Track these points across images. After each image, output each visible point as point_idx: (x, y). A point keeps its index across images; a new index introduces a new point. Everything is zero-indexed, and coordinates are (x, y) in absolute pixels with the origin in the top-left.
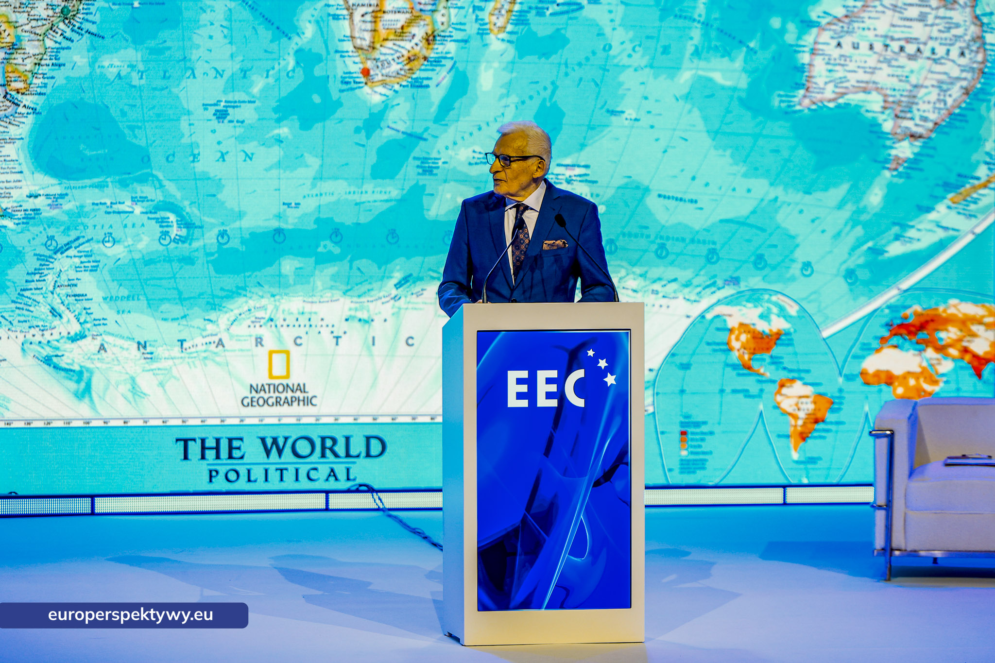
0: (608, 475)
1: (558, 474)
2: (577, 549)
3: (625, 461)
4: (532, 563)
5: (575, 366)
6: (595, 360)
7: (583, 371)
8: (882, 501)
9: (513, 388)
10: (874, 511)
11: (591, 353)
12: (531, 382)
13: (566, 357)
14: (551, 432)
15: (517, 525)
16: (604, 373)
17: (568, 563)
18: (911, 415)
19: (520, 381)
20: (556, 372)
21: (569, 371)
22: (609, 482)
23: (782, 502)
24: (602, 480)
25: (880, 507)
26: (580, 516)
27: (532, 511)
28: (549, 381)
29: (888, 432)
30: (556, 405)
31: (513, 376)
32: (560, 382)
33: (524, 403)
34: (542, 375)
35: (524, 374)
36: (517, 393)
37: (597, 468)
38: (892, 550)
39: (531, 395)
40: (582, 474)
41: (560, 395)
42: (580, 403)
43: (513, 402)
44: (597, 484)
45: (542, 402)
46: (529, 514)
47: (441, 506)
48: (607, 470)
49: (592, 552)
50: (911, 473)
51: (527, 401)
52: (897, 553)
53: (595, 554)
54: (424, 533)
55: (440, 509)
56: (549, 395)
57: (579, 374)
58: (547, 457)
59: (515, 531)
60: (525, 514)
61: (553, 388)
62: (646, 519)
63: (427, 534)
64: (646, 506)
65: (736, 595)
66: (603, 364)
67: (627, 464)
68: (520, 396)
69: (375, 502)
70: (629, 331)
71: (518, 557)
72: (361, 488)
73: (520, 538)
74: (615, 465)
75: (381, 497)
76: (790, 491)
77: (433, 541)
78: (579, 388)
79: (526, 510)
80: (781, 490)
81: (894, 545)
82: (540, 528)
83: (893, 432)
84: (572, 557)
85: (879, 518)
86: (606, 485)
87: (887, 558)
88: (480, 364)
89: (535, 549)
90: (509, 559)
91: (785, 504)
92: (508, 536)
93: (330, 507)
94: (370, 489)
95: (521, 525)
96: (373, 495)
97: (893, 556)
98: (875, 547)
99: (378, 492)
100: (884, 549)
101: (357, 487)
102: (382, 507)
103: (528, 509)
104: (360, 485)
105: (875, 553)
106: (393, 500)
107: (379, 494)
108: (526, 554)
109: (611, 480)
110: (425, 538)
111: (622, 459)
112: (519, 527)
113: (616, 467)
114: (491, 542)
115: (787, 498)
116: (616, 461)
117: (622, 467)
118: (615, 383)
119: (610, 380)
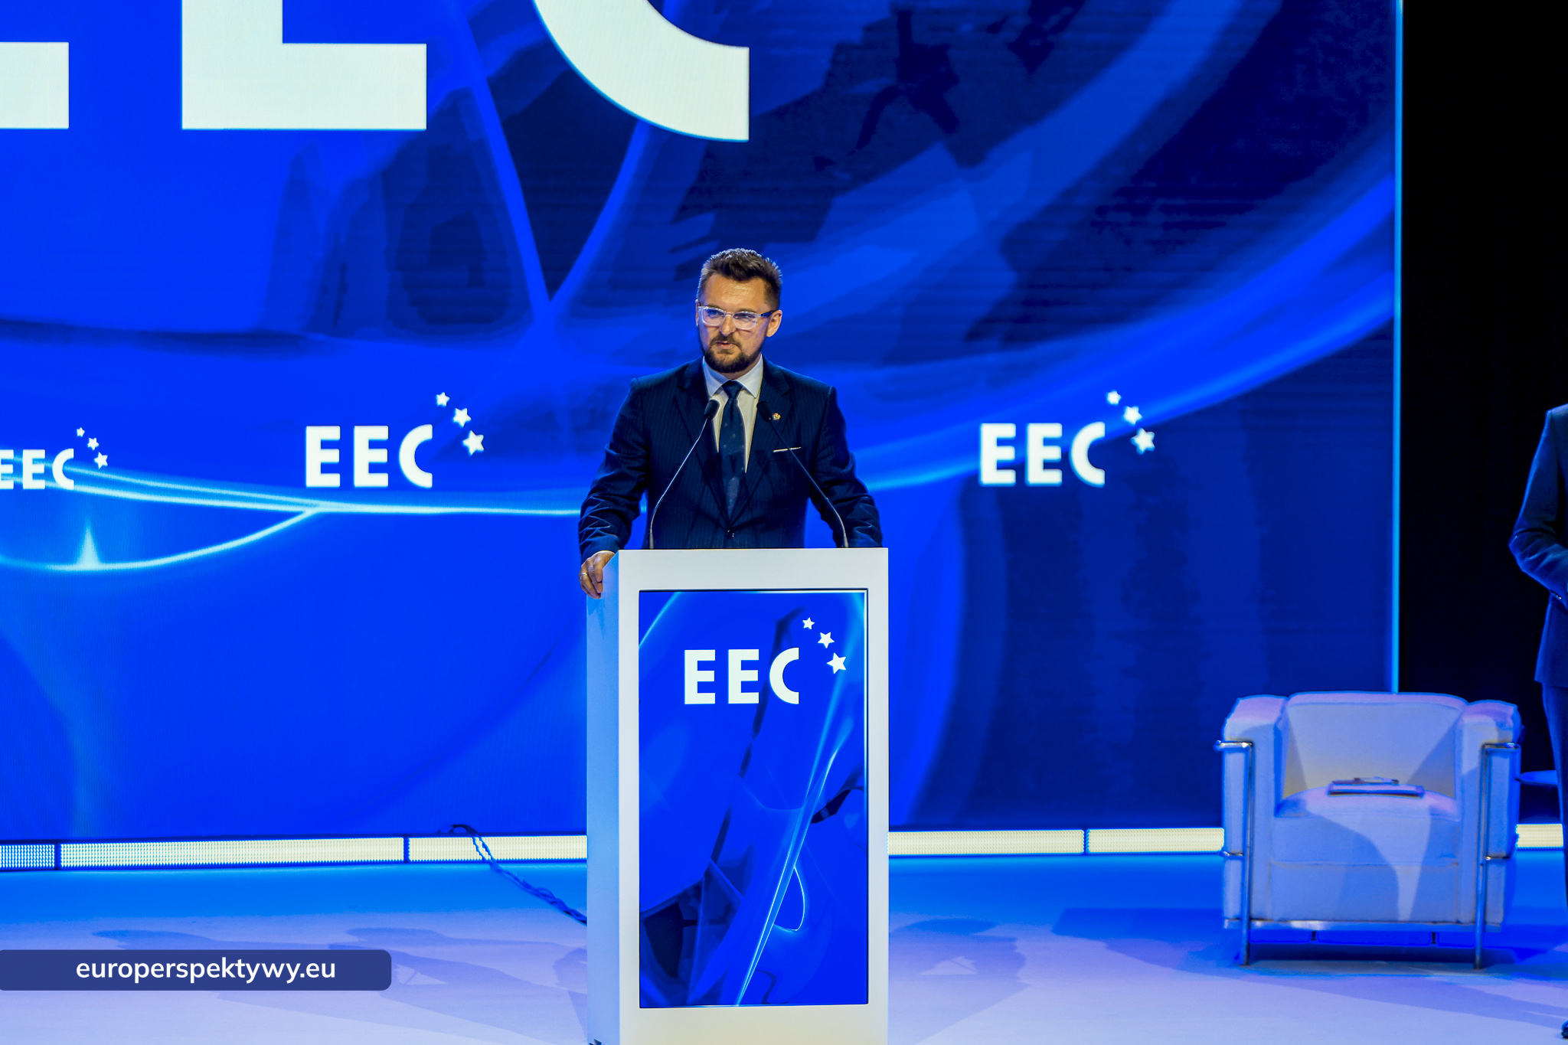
0: (833, 806)
1: (759, 804)
2: (788, 917)
3: (858, 784)
4: (720, 937)
5: (784, 643)
6: (814, 634)
7: (796, 650)
8: (1237, 847)
9: (693, 676)
10: (1225, 861)
11: (808, 624)
12: (720, 666)
13: (771, 628)
14: (749, 742)
15: (698, 880)
16: (828, 654)
17: (774, 936)
18: (1280, 719)
19: (703, 666)
20: (757, 651)
21: (777, 651)
22: (834, 816)
23: (1081, 850)
24: (825, 813)
25: (1233, 856)
26: (791, 867)
27: (720, 858)
28: (746, 665)
29: (1245, 745)
31: (692, 657)
32: (763, 666)
33: (709, 698)
34: (736, 657)
37: (818, 793)
38: (1251, 919)
39: (719, 686)
40: (796, 804)
41: (762, 686)
42: (791, 697)
43: (693, 697)
44: (817, 818)
45: (736, 696)
46: (716, 862)
47: (584, 856)
48: (832, 797)
49: (809, 920)
50: (1280, 807)
51: (713, 695)
52: (1259, 923)
53: (814, 923)
54: (552, 896)
55: (583, 861)
56: (746, 687)
57: (791, 654)
58: (744, 777)
59: (697, 889)
60: (710, 863)
61: (753, 676)
62: (891, 875)
63: (557, 896)
64: (891, 857)
66: (826, 640)
67: (862, 789)
68: (703, 687)
69: (477, 850)
70: (865, 591)
71: (699, 928)
72: (456, 830)
73: (702, 900)
74: (844, 790)
75: (487, 844)
76: (1094, 834)
77: (566, 907)
78: (791, 676)
79: (712, 858)
80: (1080, 833)
81: (1254, 912)
82: (733, 884)
83: (1252, 745)
84: (780, 928)
85: (1233, 872)
86: (829, 821)
87: (1245, 931)
88: (644, 639)
89: (724, 915)
90: (686, 930)
91: (1086, 854)
92: (684, 896)
93: (412, 858)
94: (470, 832)
95: (704, 880)
96: (474, 841)
97: (1252, 928)
98: (1225, 915)
99: (480, 835)
100: (1239, 918)
101: (451, 828)
102: (487, 857)
103: (715, 856)
104: (455, 826)
105: (1226, 924)
106: (505, 848)
107: (483, 838)
108: (712, 922)
109: (838, 812)
110: (551, 903)
111: (854, 782)
112: (701, 883)
113: (847, 792)
114: (658, 906)
115: (1089, 845)
116: (846, 784)
117: (852, 791)
118: (845, 669)
119: (837, 663)
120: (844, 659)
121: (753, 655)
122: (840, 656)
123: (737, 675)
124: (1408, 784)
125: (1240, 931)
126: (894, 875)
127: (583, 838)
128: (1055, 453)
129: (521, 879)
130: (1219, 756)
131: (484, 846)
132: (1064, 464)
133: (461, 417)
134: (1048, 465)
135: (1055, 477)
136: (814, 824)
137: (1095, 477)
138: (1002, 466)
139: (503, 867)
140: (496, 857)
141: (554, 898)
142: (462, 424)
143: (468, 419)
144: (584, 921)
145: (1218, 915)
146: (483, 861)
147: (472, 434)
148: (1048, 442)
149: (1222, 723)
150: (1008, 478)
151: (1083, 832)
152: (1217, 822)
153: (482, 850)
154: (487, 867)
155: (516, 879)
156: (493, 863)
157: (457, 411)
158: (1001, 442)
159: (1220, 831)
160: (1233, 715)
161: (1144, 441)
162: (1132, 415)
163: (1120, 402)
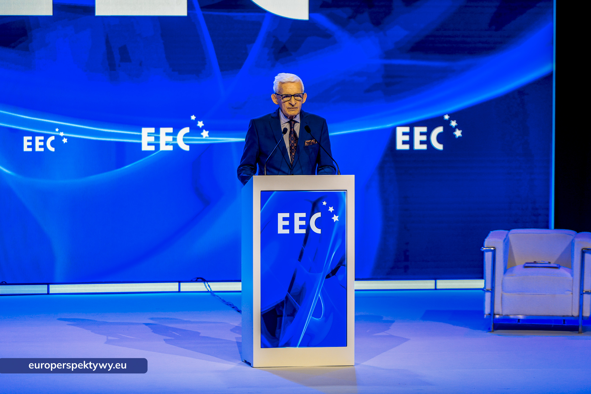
0: (334, 272)
1: (306, 271)
2: (317, 314)
3: (343, 264)
4: (291, 321)
5: (315, 210)
6: (327, 207)
7: (320, 213)
8: (489, 287)
9: (281, 223)
10: (485, 293)
11: (325, 203)
12: (291, 219)
13: (310, 205)
14: (302, 248)
16: (332, 214)
17: (312, 321)
18: (505, 239)
19: (285, 219)
21: (313, 213)
22: (334, 276)
23: (434, 288)
24: (331, 275)
25: (488, 291)
26: (318, 295)
27: (291, 292)
28: (301, 219)
29: (492, 249)
30: (305, 232)
31: (281, 216)
32: (307, 219)
33: (287, 231)
34: (297, 216)
35: (287, 215)
37: (328, 268)
38: (494, 315)
39: (291, 227)
40: (320, 271)
41: (307, 227)
42: (318, 231)
43: (281, 231)
44: (328, 276)
45: (297, 231)
46: (289, 293)
47: (240, 290)
48: (333, 269)
49: (324, 315)
50: (505, 271)
52: (497, 316)
53: (326, 316)
54: (233, 305)
55: (240, 292)
56: (301, 227)
57: (318, 215)
58: (300, 261)
59: (282, 304)
60: (287, 293)
61: (303, 223)
62: (355, 297)
64: (355, 290)
65: (407, 340)
66: (331, 209)
67: (345, 265)
68: (285, 227)
69: (206, 287)
70: (346, 191)
71: (283, 318)
72: (198, 280)
73: (284, 307)
75: (210, 285)
76: (439, 282)
77: (238, 309)
78: (318, 223)
80: (433, 281)
81: (495, 312)
82: (296, 301)
83: (495, 249)
84: (314, 318)
85: (488, 297)
86: (333, 277)
87: (492, 319)
88: (262, 209)
89: (293, 313)
91: (436, 289)
92: (278, 305)
93: (181, 290)
94: (204, 281)
96: (205, 284)
97: (495, 318)
98: (485, 313)
99: (207, 282)
100: (490, 314)
101: (196, 279)
102: (210, 290)
103: (289, 291)
104: (198, 278)
105: (485, 316)
106: (216, 286)
107: (208, 283)
108: (288, 316)
109: (336, 274)
110: (233, 307)
111: (341, 263)
112: (284, 301)
113: (339, 267)
114: (268, 309)
115: (437, 286)
116: (338, 265)
117: (342, 267)
118: (338, 220)
119: (335, 218)
120: (338, 217)
121: (304, 215)
122: (336, 215)
123: (297, 223)
124: (554, 264)
125: (490, 319)
126: (357, 298)
127: (240, 283)
128: (424, 138)
129: (222, 298)
130: (483, 253)
131: (209, 286)
132: (428, 142)
133: (200, 124)
134: (422, 142)
135: (424, 147)
136: (326, 279)
137: (440, 147)
138: (404, 143)
139: (216, 294)
140: (213, 290)
141: (234, 306)
142: (201, 127)
143: (203, 125)
144: (241, 313)
145: (482, 312)
146: (208, 292)
147: (204, 131)
148: (422, 134)
149: (484, 241)
150: (407, 147)
151: (435, 281)
152: (482, 277)
153: (208, 287)
154: (209, 294)
155: (220, 298)
156: (212, 292)
157: (199, 122)
158: (404, 134)
159: (483, 281)
160: (488, 237)
161: (458, 133)
162: (454, 124)
163: (449, 119)
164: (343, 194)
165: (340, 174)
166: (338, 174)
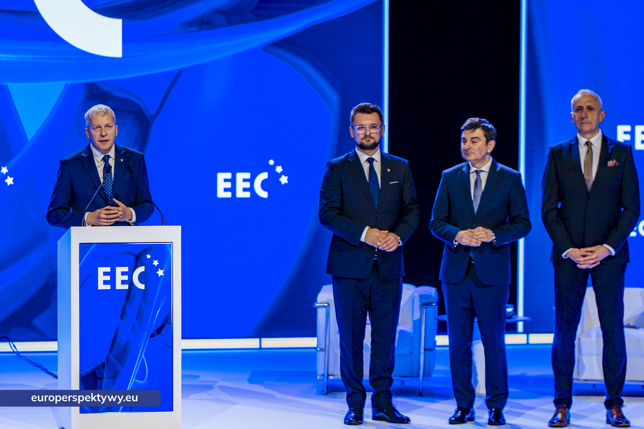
0: (159, 331)
1: (129, 330)
2: (140, 376)
3: (169, 322)
5: (139, 264)
7: (144, 267)
8: (322, 346)
9: (101, 278)
10: (318, 351)
11: (149, 256)
12: (112, 274)
13: (133, 259)
14: (124, 304)
15: (104, 361)
16: (157, 268)
17: (135, 384)
19: (105, 274)
21: (135, 268)
22: (159, 335)
23: (258, 347)
24: (155, 334)
25: (321, 350)
26: (142, 355)
27: (113, 352)
28: (123, 273)
29: (326, 305)
31: (101, 270)
32: (130, 274)
33: (108, 287)
34: (119, 270)
35: (108, 269)
36: (104, 281)
37: (153, 326)
39: (112, 282)
40: (143, 330)
41: (130, 282)
42: (142, 287)
43: (101, 286)
44: (152, 336)
45: (119, 286)
46: (111, 353)
47: (56, 350)
48: (158, 327)
49: (149, 378)
51: (110, 286)
52: (331, 378)
53: (151, 378)
55: (56, 352)
56: (123, 282)
57: (141, 269)
58: (122, 320)
59: (103, 365)
60: (109, 354)
61: (126, 278)
62: (182, 357)
63: (45, 366)
64: (182, 350)
66: (156, 263)
67: (170, 324)
68: (105, 282)
69: (11, 348)
70: (172, 243)
71: (104, 381)
72: (2, 339)
73: (105, 369)
74: (163, 324)
76: (263, 340)
77: (48, 371)
78: (142, 278)
79: (109, 352)
80: (258, 340)
81: (330, 373)
82: (118, 363)
83: (329, 304)
84: (137, 380)
85: (321, 356)
86: (157, 337)
87: (326, 380)
88: (81, 263)
89: (114, 375)
90: (99, 381)
91: (260, 348)
92: (98, 367)
94: (8, 340)
95: (106, 361)
96: (10, 344)
97: (329, 379)
98: (318, 374)
99: (12, 341)
100: (323, 375)
102: (15, 351)
103: (110, 351)
105: (318, 377)
106: (22, 346)
107: (14, 343)
108: (109, 378)
109: (161, 333)
110: (42, 369)
111: (167, 321)
112: (105, 362)
113: (164, 325)
114: (87, 371)
115: (262, 344)
116: (164, 322)
117: (167, 325)
118: (163, 275)
119: (160, 273)
120: (163, 271)
121: (126, 269)
122: (161, 270)
123: (119, 278)
125: (324, 380)
127: (56, 343)
128: (247, 185)
129: (29, 359)
130: (315, 310)
131: (14, 346)
132: (251, 189)
133: (4, 170)
134: (245, 190)
135: (247, 195)
136: (151, 338)
137: (264, 194)
138: (226, 190)
139: (22, 354)
140: (19, 350)
141: (43, 367)
142: (5, 173)
143: (7, 171)
144: (56, 377)
145: (315, 373)
146: (13, 352)
147: (8, 177)
148: (245, 180)
149: (316, 296)
150: (229, 195)
152: (314, 335)
154: (15, 355)
155: (27, 359)
156: (17, 353)
157: (3, 168)
158: (226, 180)
159: (316, 339)
160: (321, 293)
161: (284, 180)
162: (279, 169)
163: (274, 164)
164: (169, 247)
165: (165, 225)
166: (163, 225)
